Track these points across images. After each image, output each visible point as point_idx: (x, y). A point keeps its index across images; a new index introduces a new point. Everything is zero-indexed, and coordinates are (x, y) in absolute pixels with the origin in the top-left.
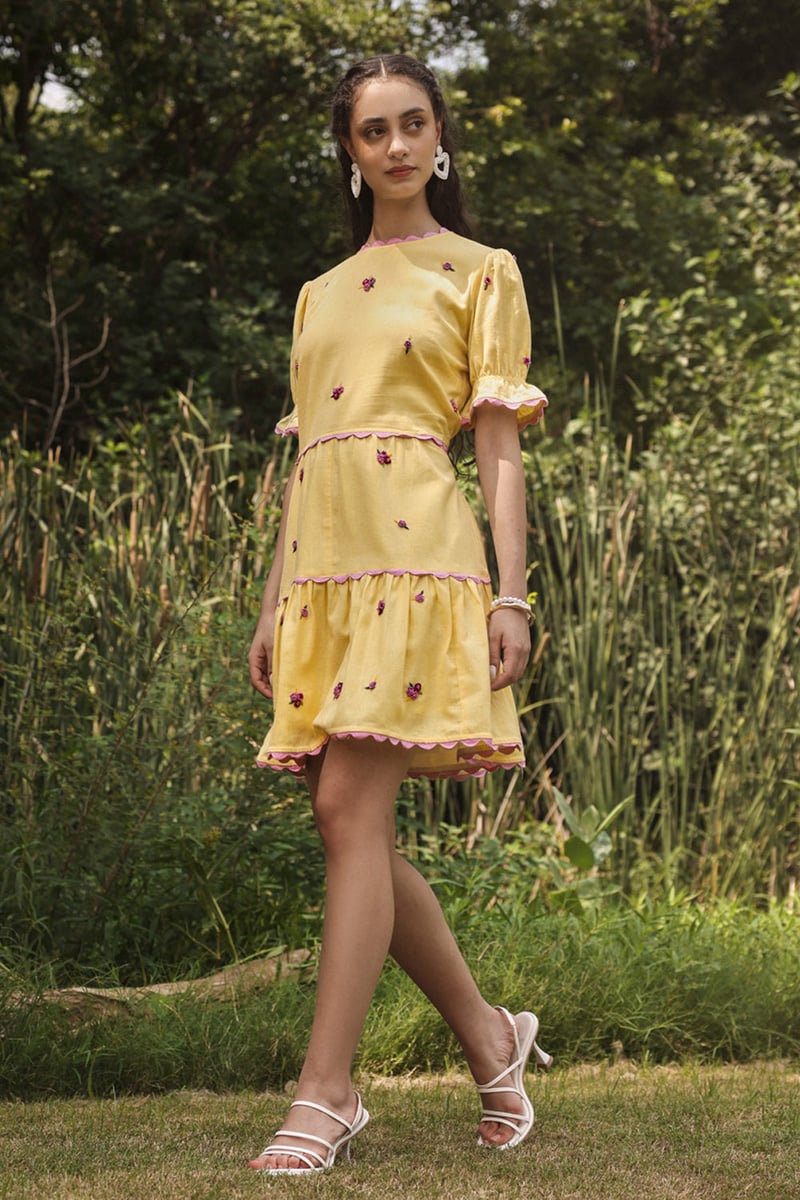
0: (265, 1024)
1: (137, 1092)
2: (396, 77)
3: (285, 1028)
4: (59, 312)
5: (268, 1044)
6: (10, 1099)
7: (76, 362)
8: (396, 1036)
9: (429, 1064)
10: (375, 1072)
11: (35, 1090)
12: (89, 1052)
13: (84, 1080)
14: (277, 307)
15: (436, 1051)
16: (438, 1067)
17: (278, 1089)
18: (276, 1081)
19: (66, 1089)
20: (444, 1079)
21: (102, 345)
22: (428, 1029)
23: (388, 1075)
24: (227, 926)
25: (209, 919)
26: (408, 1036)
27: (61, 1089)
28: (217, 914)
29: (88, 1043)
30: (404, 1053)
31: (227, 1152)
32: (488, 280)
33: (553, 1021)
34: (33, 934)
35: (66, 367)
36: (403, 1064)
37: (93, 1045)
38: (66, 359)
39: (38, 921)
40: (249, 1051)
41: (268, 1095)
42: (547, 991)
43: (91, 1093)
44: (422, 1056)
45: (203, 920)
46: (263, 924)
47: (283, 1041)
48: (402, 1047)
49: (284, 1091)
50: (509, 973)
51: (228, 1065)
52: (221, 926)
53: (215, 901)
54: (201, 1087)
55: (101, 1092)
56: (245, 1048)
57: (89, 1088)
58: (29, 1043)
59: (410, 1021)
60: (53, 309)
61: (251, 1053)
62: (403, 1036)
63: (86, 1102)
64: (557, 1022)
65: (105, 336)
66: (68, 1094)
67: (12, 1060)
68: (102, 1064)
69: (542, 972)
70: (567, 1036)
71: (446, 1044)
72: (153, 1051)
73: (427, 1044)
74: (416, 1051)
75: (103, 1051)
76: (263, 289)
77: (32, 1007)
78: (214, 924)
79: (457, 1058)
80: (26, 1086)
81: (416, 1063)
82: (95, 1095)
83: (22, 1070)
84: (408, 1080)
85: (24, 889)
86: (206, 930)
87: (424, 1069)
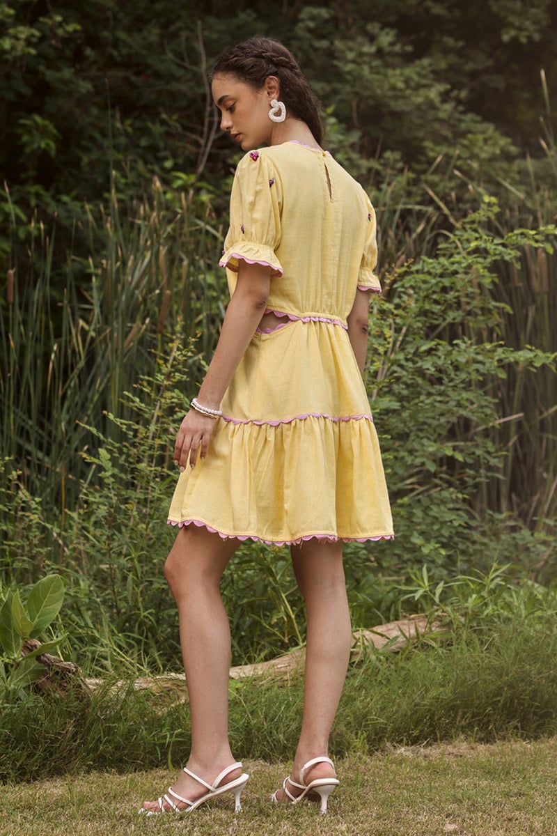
6: (107, 772)
9: (439, 735)
10: (397, 742)
11: (127, 762)
12: (169, 734)
13: (165, 755)
14: (392, 44)
16: (447, 738)
19: (152, 761)
20: (450, 748)
22: (440, 708)
23: (407, 745)
24: (293, 616)
25: (279, 612)
26: (424, 714)
27: (147, 762)
28: (285, 607)
29: (168, 727)
30: (420, 727)
33: (542, 698)
34: (141, 623)
36: (419, 736)
37: (173, 728)
39: (146, 614)
43: (170, 765)
44: (434, 729)
45: (274, 611)
50: (508, 659)
51: (281, 737)
52: (288, 616)
53: (283, 596)
54: (257, 759)
55: (176, 764)
56: (296, 723)
57: (169, 762)
58: (122, 727)
59: (426, 701)
60: (204, 58)
62: (420, 714)
63: (165, 773)
64: (545, 698)
66: (155, 765)
67: (109, 741)
69: (535, 659)
70: (554, 709)
71: (454, 719)
73: (440, 719)
74: (429, 726)
76: (382, 29)
77: (129, 693)
78: (282, 615)
79: (463, 729)
80: (121, 760)
81: (430, 735)
82: (174, 766)
83: (117, 748)
84: (422, 750)
85: (133, 588)
86: (276, 621)
87: (435, 740)
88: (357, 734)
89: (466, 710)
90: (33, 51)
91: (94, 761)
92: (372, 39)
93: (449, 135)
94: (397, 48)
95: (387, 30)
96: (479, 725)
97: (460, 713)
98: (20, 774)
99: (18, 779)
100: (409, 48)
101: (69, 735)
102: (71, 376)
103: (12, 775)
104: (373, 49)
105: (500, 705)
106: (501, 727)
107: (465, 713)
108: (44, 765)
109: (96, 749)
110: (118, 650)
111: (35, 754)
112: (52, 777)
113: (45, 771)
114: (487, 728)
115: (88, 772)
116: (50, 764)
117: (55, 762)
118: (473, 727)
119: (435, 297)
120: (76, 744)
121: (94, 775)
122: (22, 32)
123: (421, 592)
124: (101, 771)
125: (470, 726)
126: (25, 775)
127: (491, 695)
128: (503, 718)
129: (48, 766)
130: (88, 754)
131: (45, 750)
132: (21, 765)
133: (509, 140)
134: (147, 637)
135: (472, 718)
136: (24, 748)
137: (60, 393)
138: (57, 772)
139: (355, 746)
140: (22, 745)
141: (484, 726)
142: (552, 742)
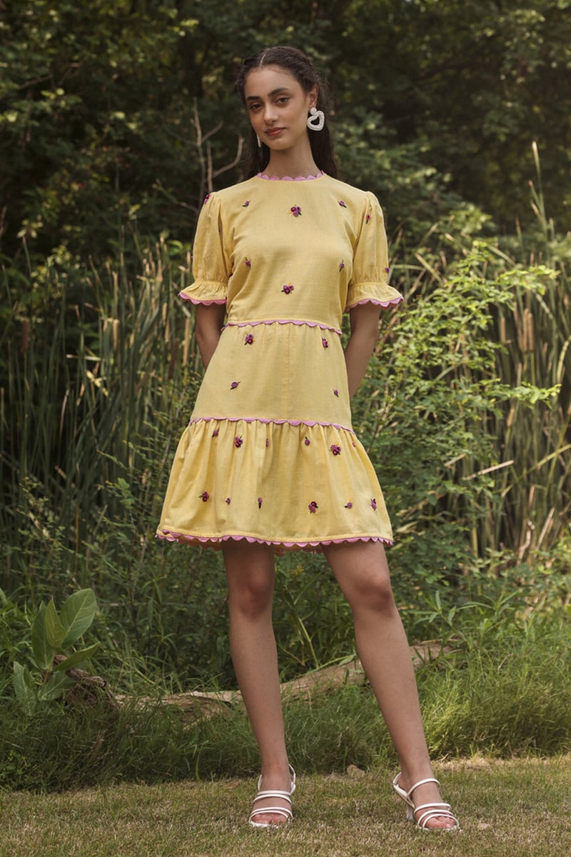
0: (332, 721)
1: (233, 775)
2: (268, 67)
3: (348, 724)
4: (203, 134)
5: (335, 736)
6: (137, 783)
7: (217, 173)
8: (434, 729)
9: (458, 751)
11: (156, 774)
12: (196, 746)
13: (192, 766)
15: (465, 740)
16: (465, 753)
17: (342, 771)
18: (340, 765)
19: (180, 773)
20: (469, 762)
21: (237, 160)
22: (458, 724)
24: (310, 640)
25: (296, 635)
26: (442, 729)
27: (175, 774)
28: (302, 631)
29: (196, 738)
30: (439, 743)
31: (286, 836)
32: (369, 217)
33: (556, 716)
34: (162, 647)
35: (210, 177)
36: (438, 751)
37: (200, 740)
38: (210, 170)
39: (166, 637)
40: (321, 742)
41: (333, 776)
42: (552, 692)
43: (198, 778)
44: (453, 745)
45: (292, 635)
46: (339, 637)
47: (346, 734)
48: (437, 738)
49: (346, 773)
50: (522, 678)
51: (304, 752)
52: (305, 640)
53: (300, 620)
55: (205, 776)
56: (317, 739)
57: (197, 773)
58: (151, 739)
59: (444, 718)
60: (199, 132)
61: (322, 743)
62: (438, 729)
63: (194, 784)
64: (559, 716)
65: (240, 152)
66: (180, 777)
67: (138, 753)
68: (207, 754)
69: (547, 678)
70: (566, 727)
71: (472, 735)
72: (245, 745)
73: (458, 735)
74: (448, 741)
75: (208, 745)
76: (368, 112)
77: (156, 708)
78: (300, 639)
79: (480, 745)
80: (149, 772)
81: (448, 750)
82: (201, 778)
83: (146, 760)
84: (442, 765)
85: (154, 613)
86: (294, 644)
87: (454, 755)
88: (377, 749)
89: (482, 727)
90: (36, 124)
91: (124, 772)
92: (359, 121)
93: (432, 212)
94: (383, 131)
95: (372, 113)
96: (495, 742)
97: (477, 730)
98: (52, 784)
99: (50, 790)
100: (394, 132)
101: (100, 746)
102: (87, 416)
103: (44, 784)
104: (360, 131)
105: (515, 722)
106: (517, 744)
107: (481, 730)
108: (75, 775)
109: (125, 761)
110: (139, 672)
111: (66, 765)
112: (82, 788)
113: (76, 782)
114: (503, 745)
115: (118, 783)
116: (81, 775)
117: (86, 773)
118: (490, 743)
119: (433, 339)
120: (106, 754)
121: (124, 785)
122: (25, 106)
123: (434, 615)
124: (130, 782)
125: (487, 743)
126: (56, 785)
127: (507, 713)
128: (519, 735)
129: (78, 776)
130: (117, 766)
131: (76, 761)
132: (52, 776)
133: (489, 217)
134: (167, 661)
135: (489, 734)
136: (55, 758)
137: (75, 433)
138: (88, 783)
139: (377, 761)
140: (53, 755)
141: (500, 742)
142: (567, 758)
